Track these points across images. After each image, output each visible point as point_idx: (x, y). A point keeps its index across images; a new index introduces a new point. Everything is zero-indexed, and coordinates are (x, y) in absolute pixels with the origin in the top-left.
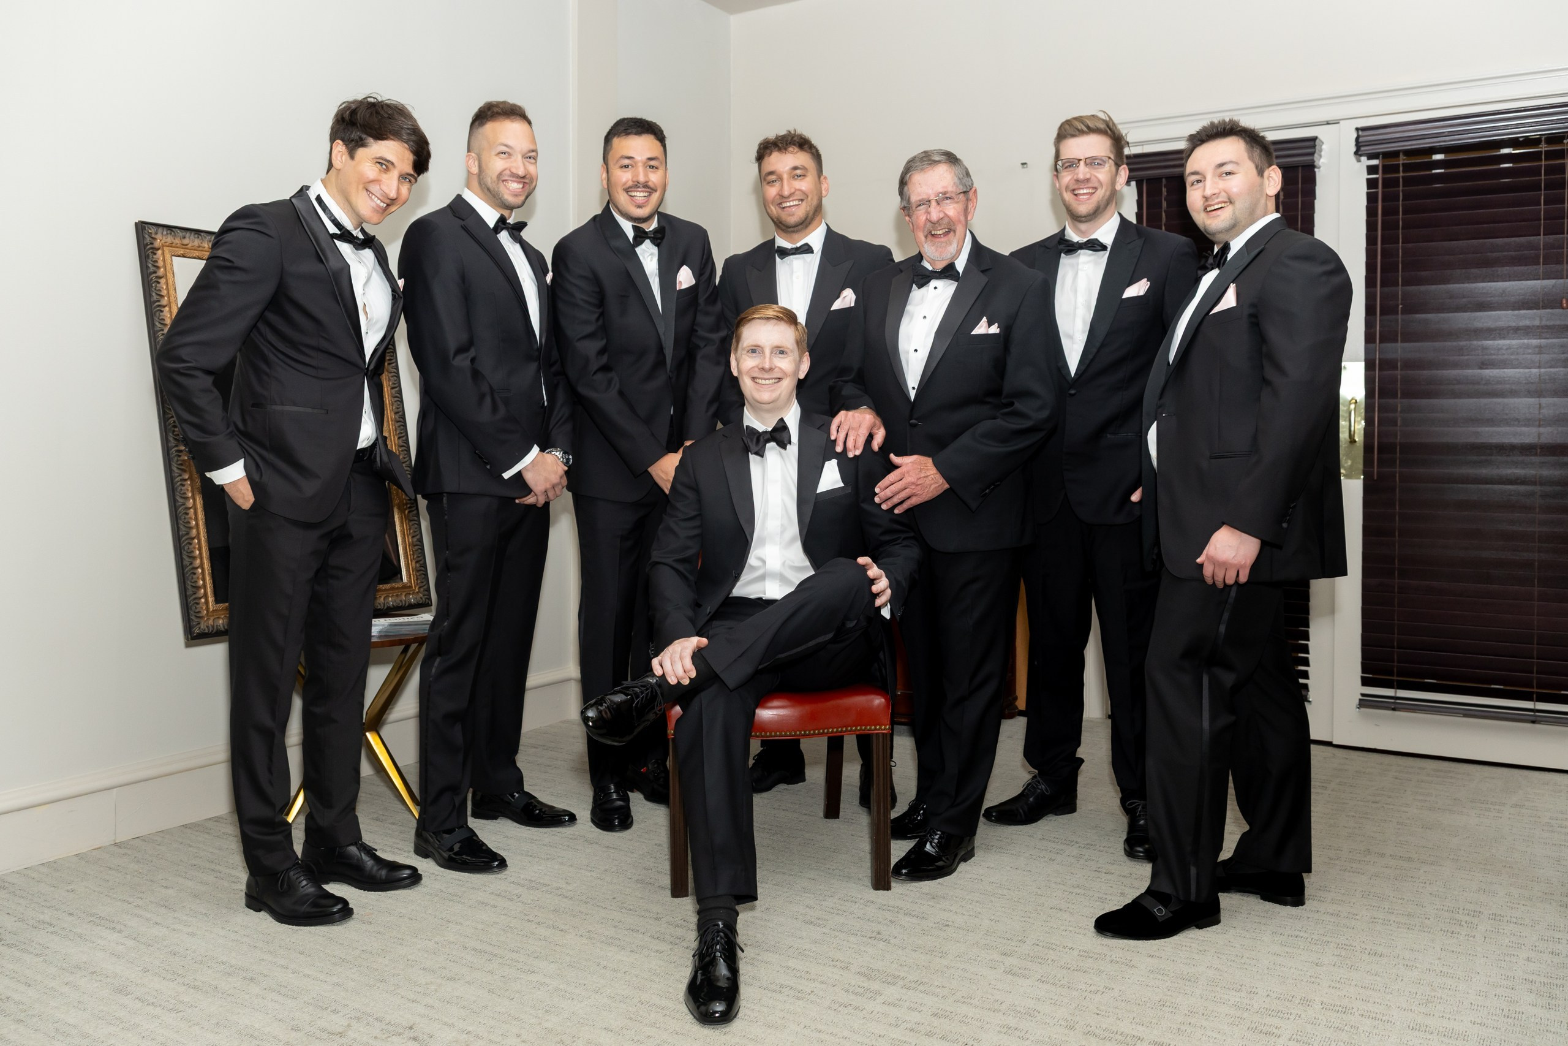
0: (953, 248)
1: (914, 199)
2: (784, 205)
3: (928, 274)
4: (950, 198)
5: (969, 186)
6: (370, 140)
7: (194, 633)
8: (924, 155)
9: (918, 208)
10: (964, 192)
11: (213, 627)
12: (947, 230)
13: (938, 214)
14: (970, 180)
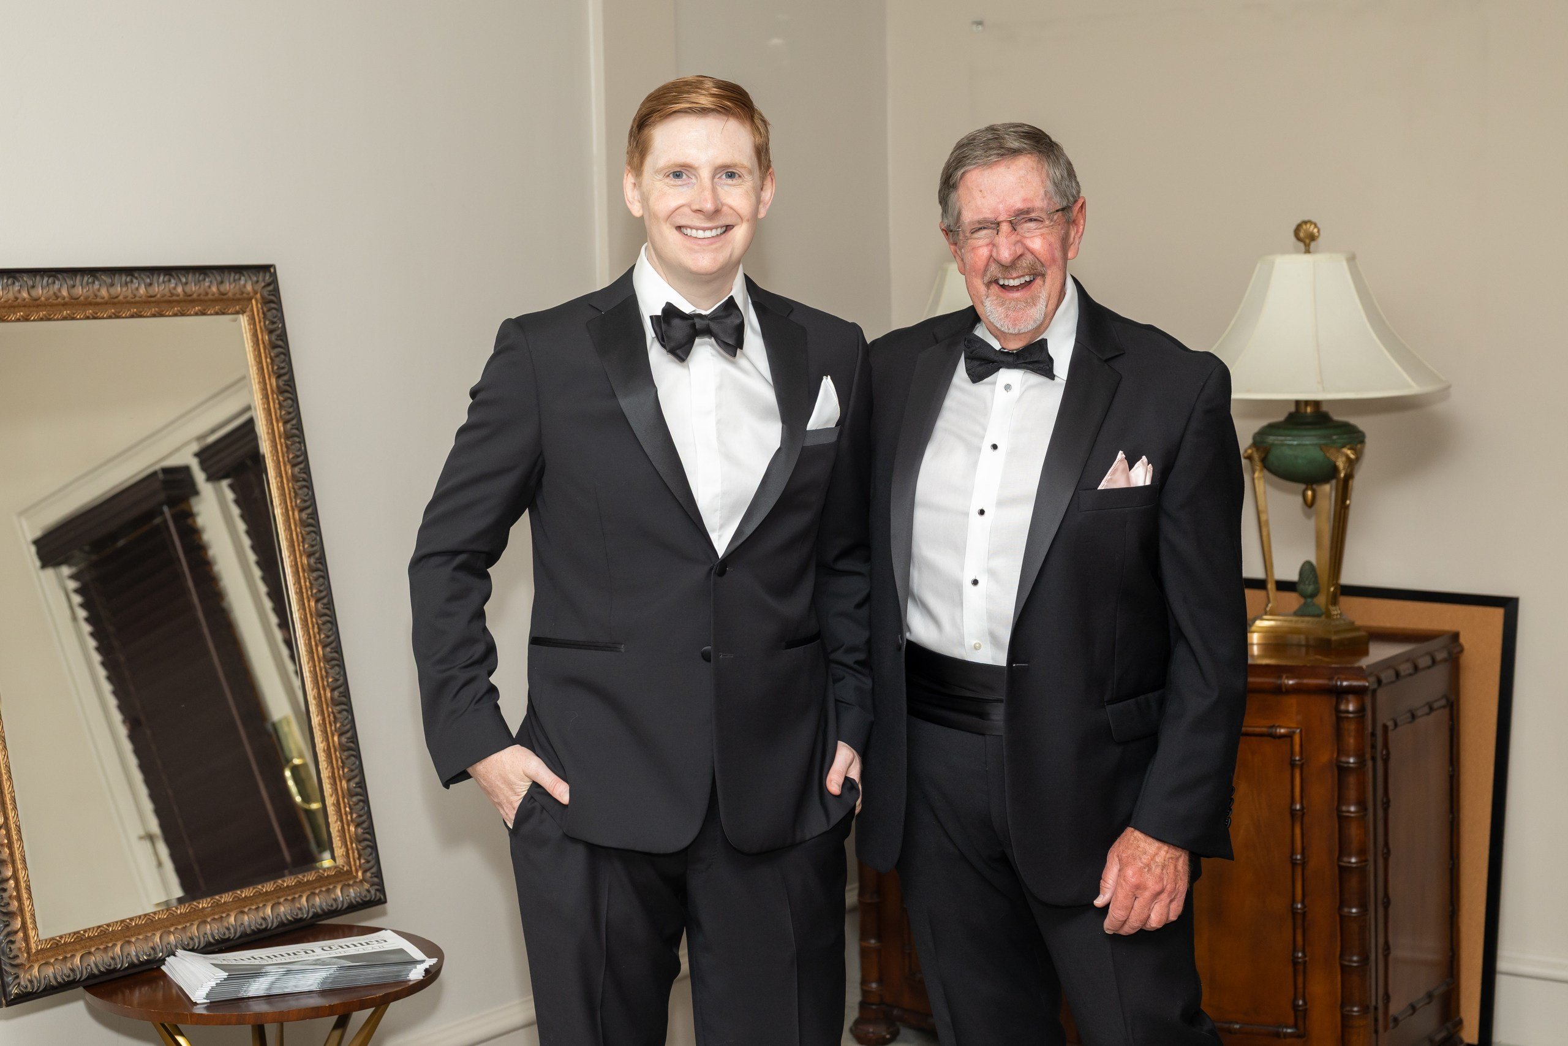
0: (1037, 312)
1: (969, 217)
3: (992, 356)
5: (1073, 196)
7: (11, 995)
8: (990, 136)
9: (976, 235)
10: (1063, 209)
11: (39, 982)
12: (1028, 279)
13: (1013, 248)
14: (1074, 184)
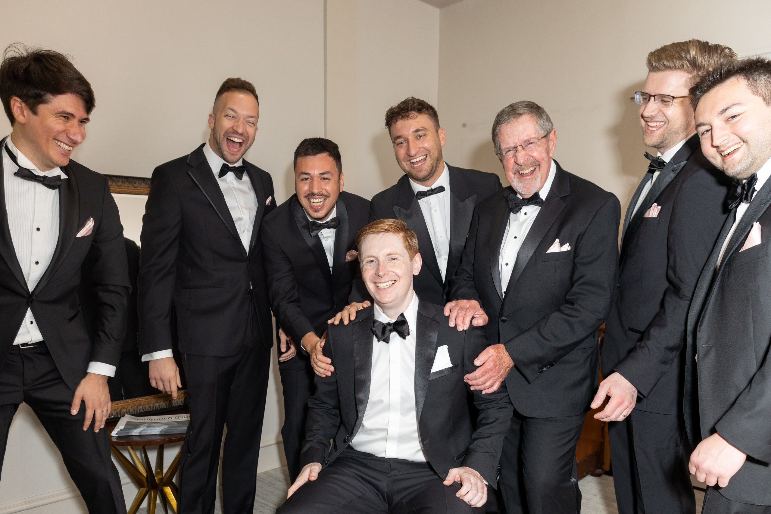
0: (537, 183)
1: (504, 146)
2: (413, 161)
3: (519, 202)
4: (533, 143)
5: (550, 129)
6: (49, 96)
14: (550, 123)
